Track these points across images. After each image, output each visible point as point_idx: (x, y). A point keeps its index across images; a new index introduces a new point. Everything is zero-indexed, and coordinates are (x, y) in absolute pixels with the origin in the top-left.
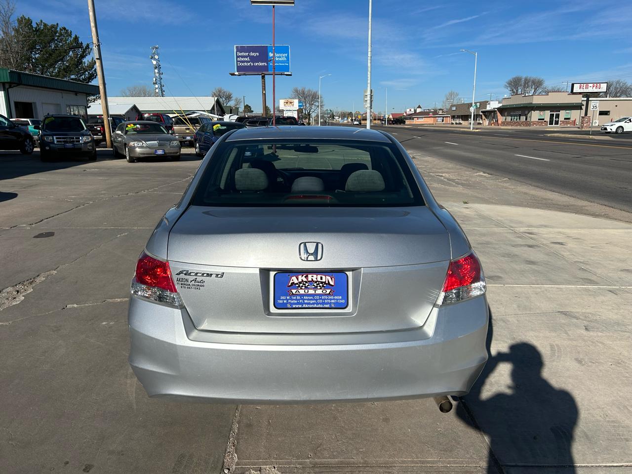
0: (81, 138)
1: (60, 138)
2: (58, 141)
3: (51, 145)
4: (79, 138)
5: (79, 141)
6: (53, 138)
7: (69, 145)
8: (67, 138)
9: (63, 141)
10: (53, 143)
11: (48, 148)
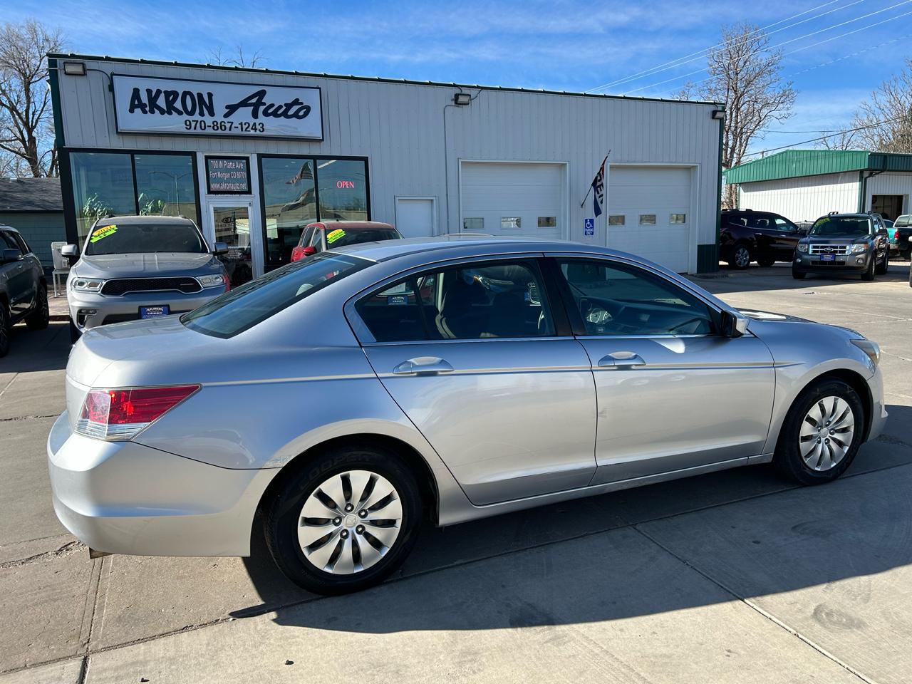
0: (848, 247)
1: (818, 247)
2: (814, 252)
3: (806, 257)
4: (845, 247)
5: (844, 252)
6: (809, 246)
7: (828, 258)
8: (827, 247)
9: (821, 252)
10: (807, 253)
11: (800, 261)
